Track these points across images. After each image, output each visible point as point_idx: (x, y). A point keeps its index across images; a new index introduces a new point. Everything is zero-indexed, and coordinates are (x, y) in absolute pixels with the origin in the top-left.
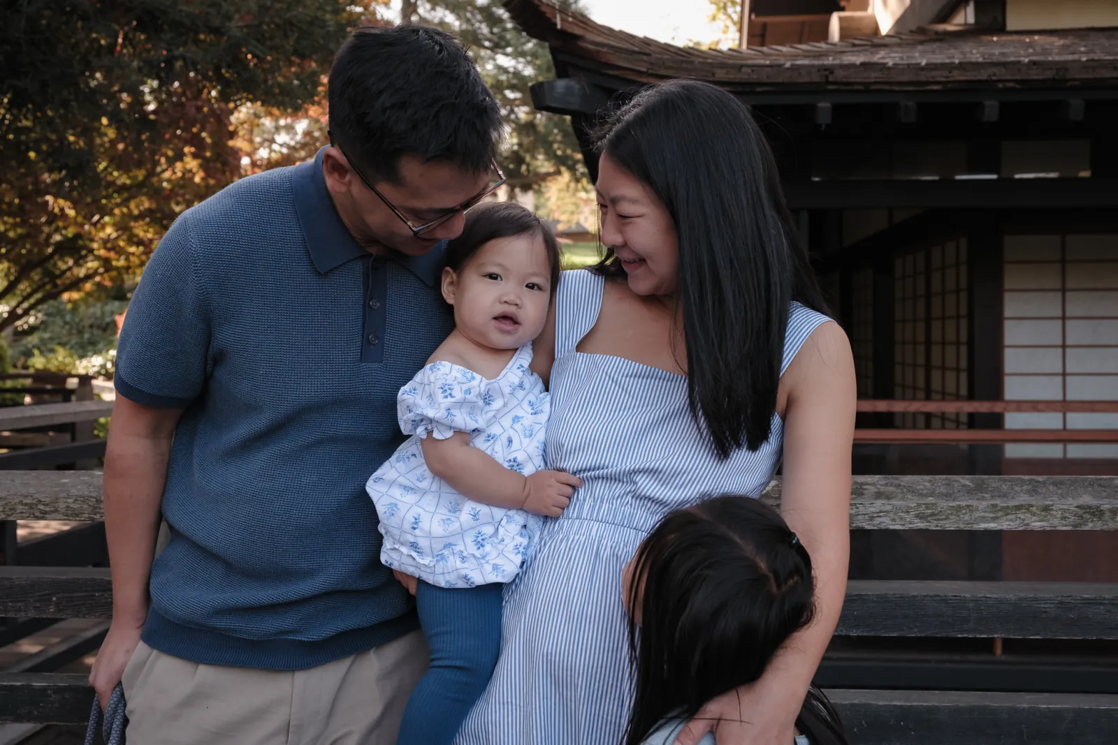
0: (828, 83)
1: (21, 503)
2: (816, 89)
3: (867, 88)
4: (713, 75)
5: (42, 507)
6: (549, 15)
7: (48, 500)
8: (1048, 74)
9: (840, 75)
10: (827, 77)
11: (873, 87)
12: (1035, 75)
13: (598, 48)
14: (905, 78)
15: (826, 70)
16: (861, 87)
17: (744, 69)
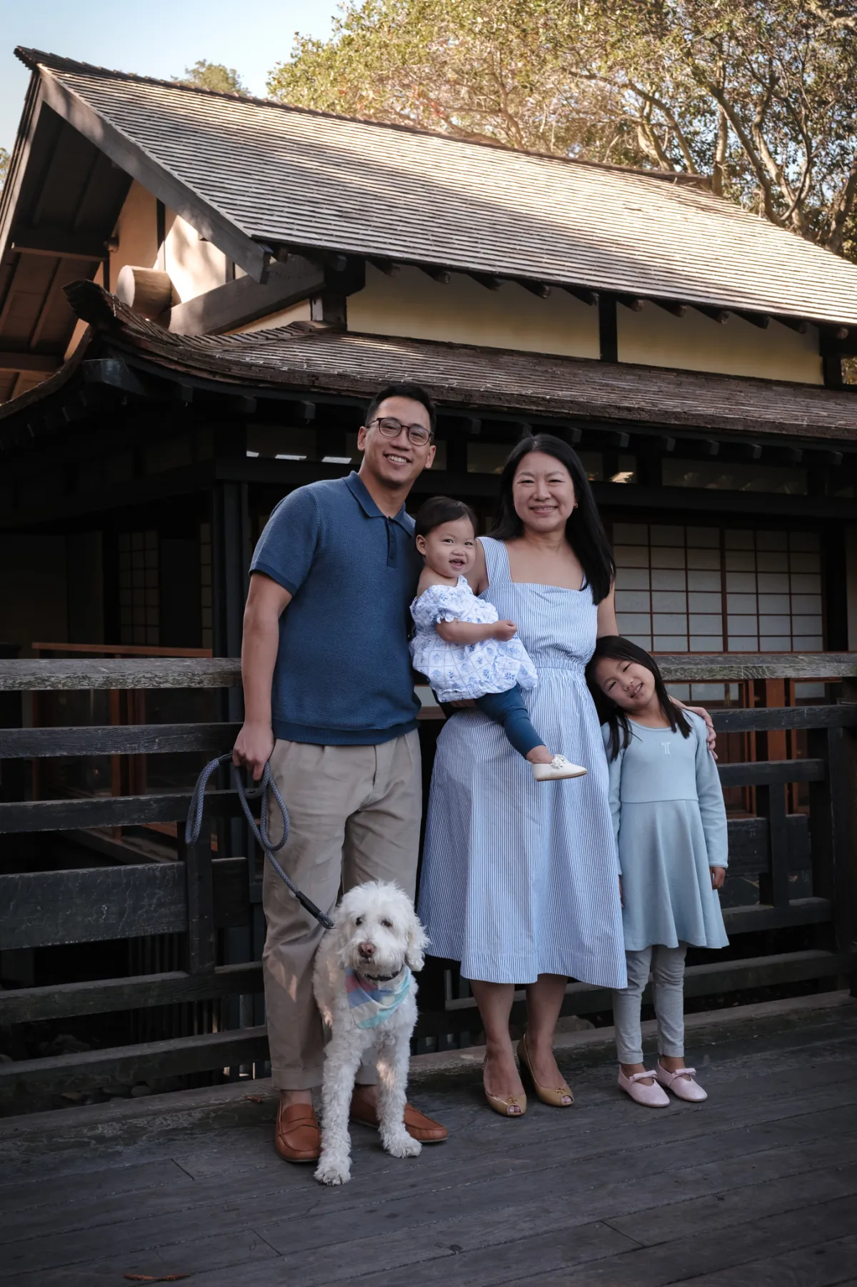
0: (314, 387)
1: (144, 677)
2: (302, 390)
3: (339, 395)
4: (230, 370)
5: (157, 679)
6: (109, 305)
7: (161, 675)
8: (460, 398)
9: (323, 381)
10: (313, 382)
11: (343, 393)
12: (452, 398)
13: (139, 336)
14: (368, 390)
15: (313, 376)
16: (335, 393)
17: (253, 368)
